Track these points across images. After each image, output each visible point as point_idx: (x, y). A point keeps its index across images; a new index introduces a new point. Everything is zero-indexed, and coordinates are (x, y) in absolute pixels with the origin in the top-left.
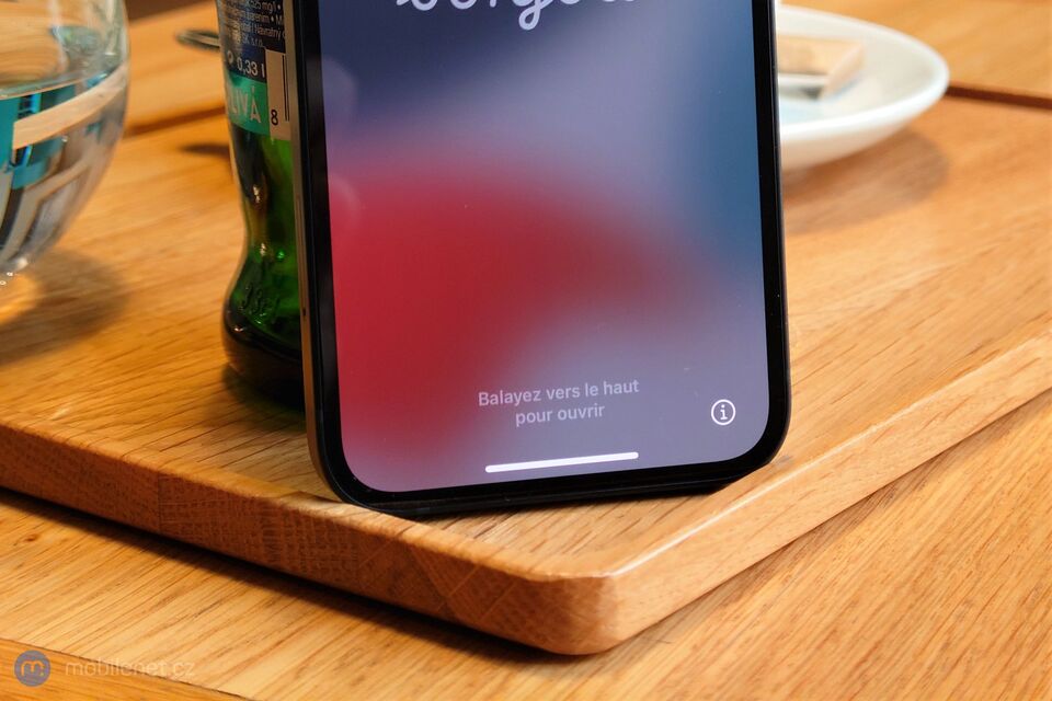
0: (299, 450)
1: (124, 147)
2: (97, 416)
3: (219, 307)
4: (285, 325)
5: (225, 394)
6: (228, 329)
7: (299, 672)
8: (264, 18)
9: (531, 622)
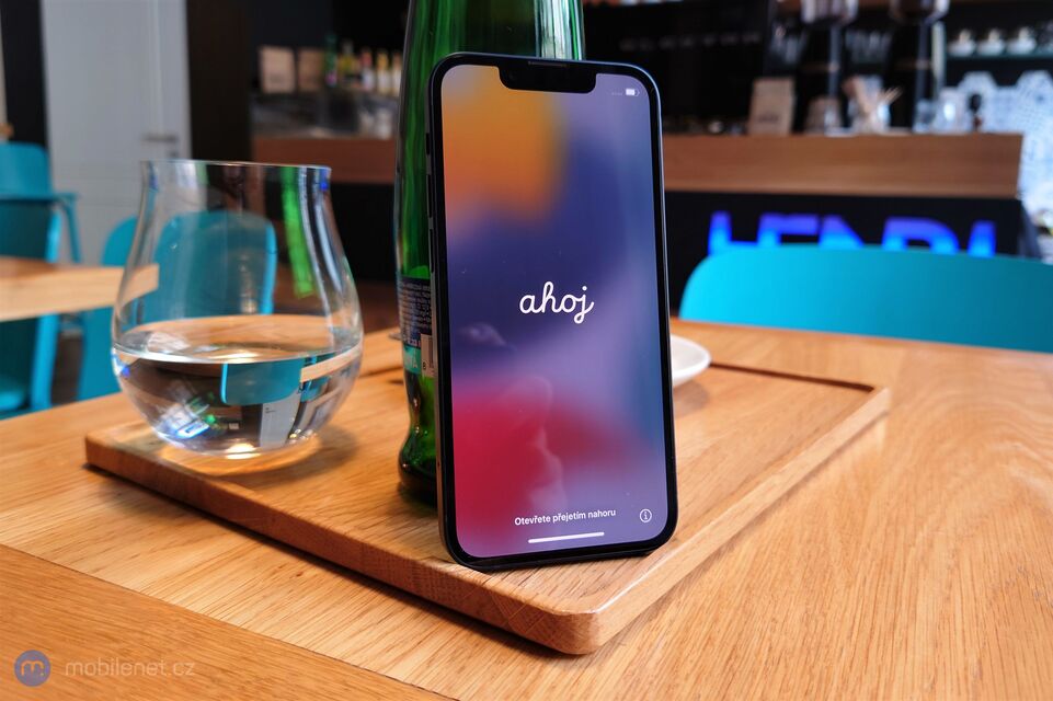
0: (433, 528)
1: (358, 382)
2: (337, 509)
3: (398, 453)
4: (429, 464)
5: (399, 498)
6: (401, 464)
7: (430, 662)
8: (420, 319)
9: (553, 637)
